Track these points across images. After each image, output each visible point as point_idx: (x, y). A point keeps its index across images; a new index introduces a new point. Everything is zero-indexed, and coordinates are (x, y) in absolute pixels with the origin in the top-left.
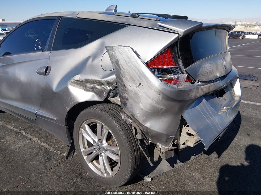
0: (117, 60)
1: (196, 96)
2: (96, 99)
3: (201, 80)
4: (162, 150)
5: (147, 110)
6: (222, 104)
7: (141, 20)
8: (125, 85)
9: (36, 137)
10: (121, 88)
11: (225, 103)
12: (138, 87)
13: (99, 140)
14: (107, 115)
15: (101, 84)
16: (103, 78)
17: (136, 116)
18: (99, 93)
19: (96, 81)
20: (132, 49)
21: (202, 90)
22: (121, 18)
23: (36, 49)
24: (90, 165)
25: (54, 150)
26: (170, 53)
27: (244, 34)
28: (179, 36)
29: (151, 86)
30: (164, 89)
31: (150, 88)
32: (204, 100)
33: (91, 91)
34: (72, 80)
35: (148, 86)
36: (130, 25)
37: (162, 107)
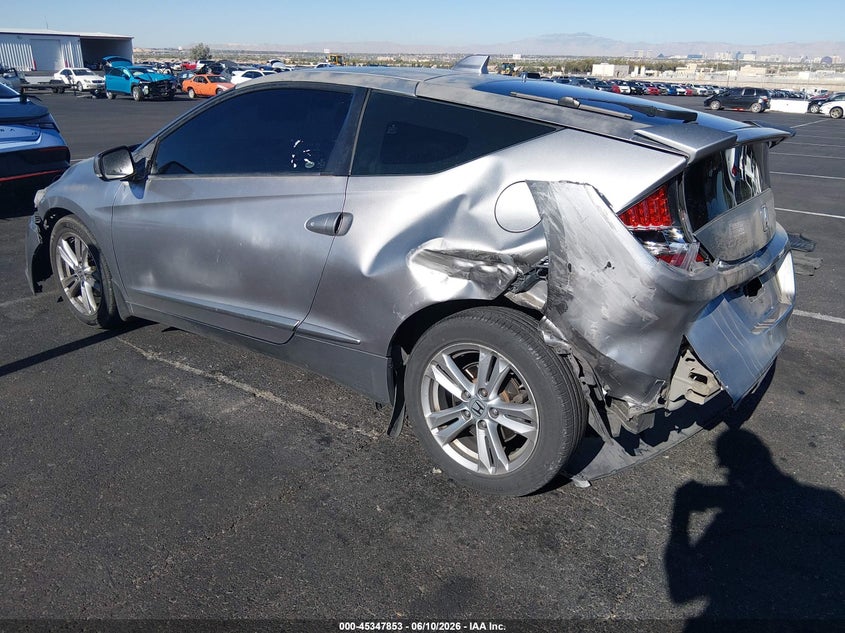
0: (557, 211)
1: (714, 292)
2: (478, 294)
3: (724, 259)
4: (633, 412)
5: (618, 322)
6: (756, 313)
7: (592, 117)
8: (570, 266)
9: (266, 390)
10: (558, 272)
11: (761, 310)
12: (603, 270)
13: (480, 390)
14: (511, 334)
15: (494, 260)
16: (504, 248)
17: (588, 334)
18: (486, 282)
19: (484, 254)
20: (596, 190)
21: (725, 280)
22: (537, 106)
23: (295, 166)
24: (447, 449)
25: (327, 421)
26: (663, 197)
27: (765, 97)
28: (687, 161)
29: (633, 270)
30: (662, 276)
31: (631, 273)
32: (724, 301)
33: (465, 277)
34: (420, 250)
35: (628, 269)
36: (566, 127)
37: (650, 315)
